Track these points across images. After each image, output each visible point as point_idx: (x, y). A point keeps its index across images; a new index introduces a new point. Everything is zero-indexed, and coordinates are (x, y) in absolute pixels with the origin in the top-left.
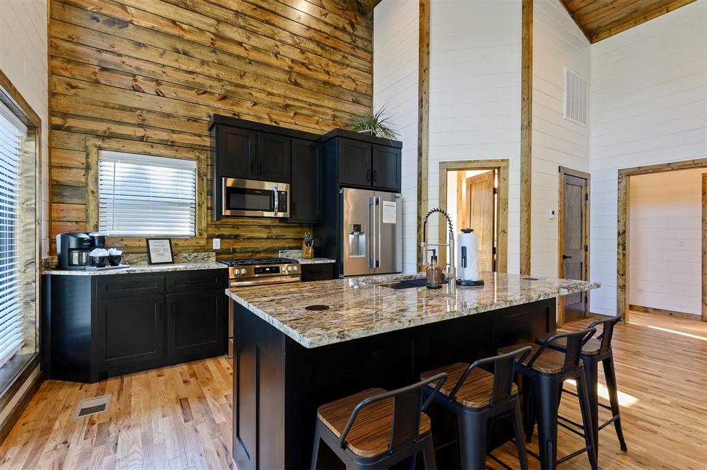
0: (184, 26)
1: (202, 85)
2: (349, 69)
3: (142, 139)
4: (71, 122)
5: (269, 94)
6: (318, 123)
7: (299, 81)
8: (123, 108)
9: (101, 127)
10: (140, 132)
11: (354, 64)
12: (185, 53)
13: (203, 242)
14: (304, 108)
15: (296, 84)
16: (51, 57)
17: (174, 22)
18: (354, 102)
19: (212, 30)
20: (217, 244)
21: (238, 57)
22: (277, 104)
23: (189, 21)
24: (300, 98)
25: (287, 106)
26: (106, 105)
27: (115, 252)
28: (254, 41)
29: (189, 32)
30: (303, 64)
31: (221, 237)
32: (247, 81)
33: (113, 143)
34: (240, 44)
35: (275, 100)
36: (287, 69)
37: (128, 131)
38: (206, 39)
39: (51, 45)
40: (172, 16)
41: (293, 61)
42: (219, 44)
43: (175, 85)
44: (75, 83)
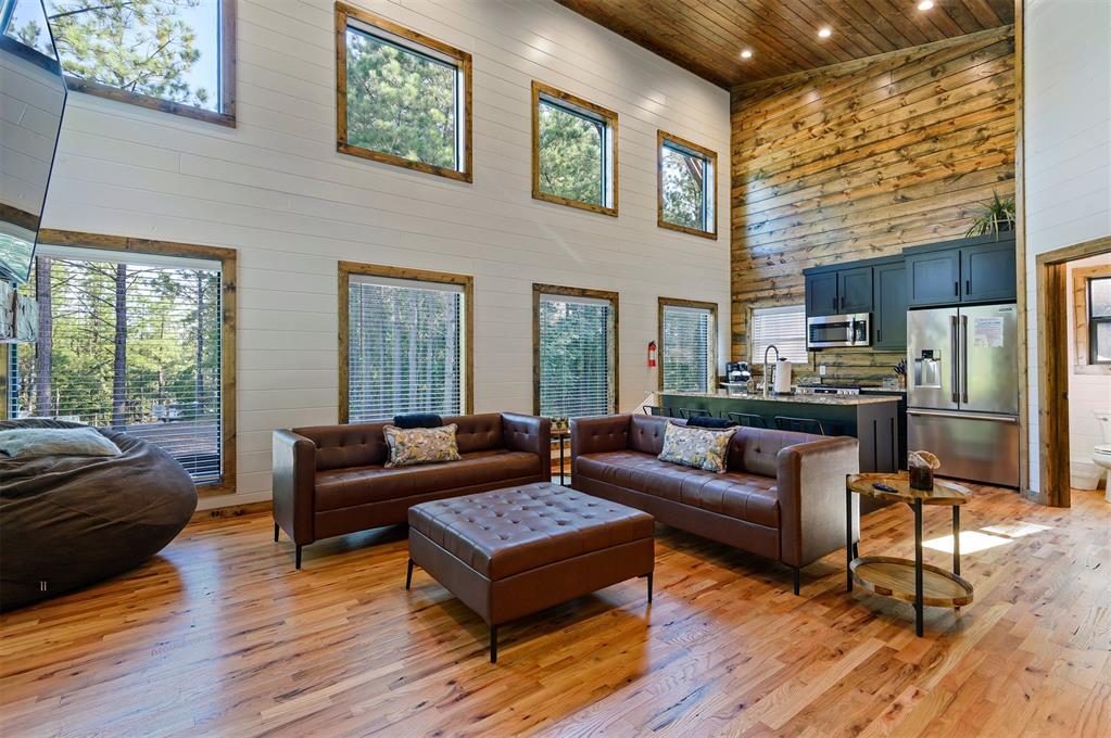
0: (798, 204)
1: (810, 243)
2: (992, 140)
3: (772, 297)
4: (740, 297)
5: (871, 224)
6: (935, 231)
7: (907, 194)
8: (763, 280)
9: (751, 296)
10: (772, 293)
11: (1002, 129)
12: (799, 224)
13: (811, 369)
14: (916, 221)
15: (904, 199)
16: (732, 262)
17: (791, 205)
18: (1001, 179)
19: (819, 194)
20: (822, 370)
21: (840, 205)
22: (880, 232)
23: (801, 198)
24: (909, 213)
25: (892, 228)
26: (755, 281)
27: (746, 373)
28: (856, 182)
29: (802, 206)
30: (913, 174)
31: (826, 364)
32: (848, 223)
33: (757, 305)
34: (842, 192)
35: (878, 227)
36: (892, 189)
37: (765, 294)
38: (813, 205)
39: (732, 256)
40: (790, 202)
41: (899, 178)
42: (825, 202)
43: (792, 252)
44: (741, 273)
